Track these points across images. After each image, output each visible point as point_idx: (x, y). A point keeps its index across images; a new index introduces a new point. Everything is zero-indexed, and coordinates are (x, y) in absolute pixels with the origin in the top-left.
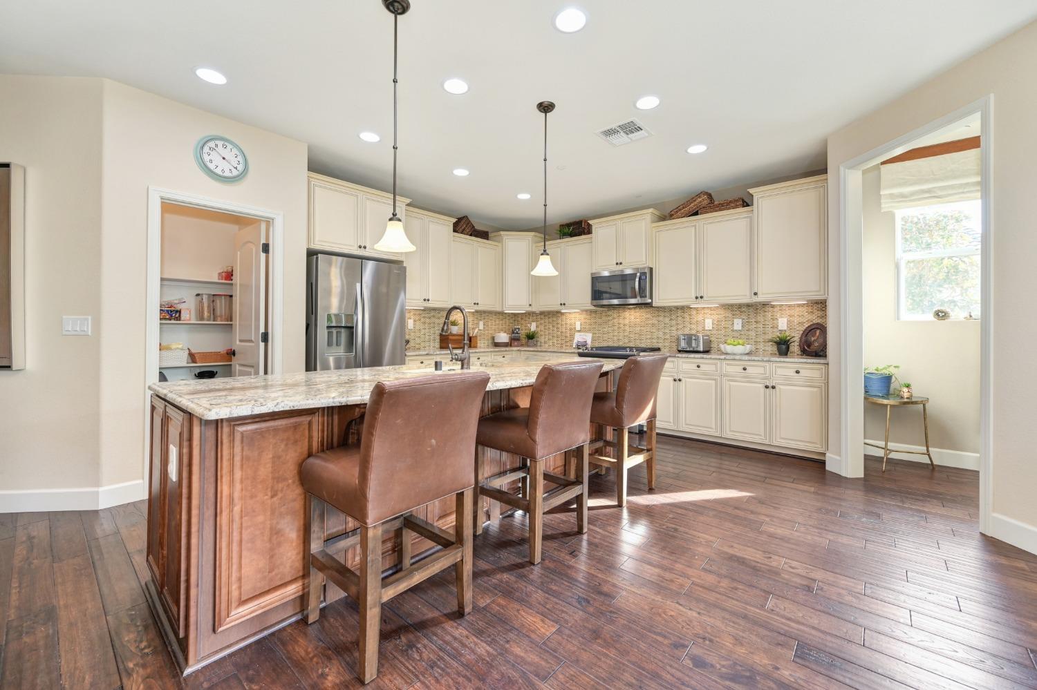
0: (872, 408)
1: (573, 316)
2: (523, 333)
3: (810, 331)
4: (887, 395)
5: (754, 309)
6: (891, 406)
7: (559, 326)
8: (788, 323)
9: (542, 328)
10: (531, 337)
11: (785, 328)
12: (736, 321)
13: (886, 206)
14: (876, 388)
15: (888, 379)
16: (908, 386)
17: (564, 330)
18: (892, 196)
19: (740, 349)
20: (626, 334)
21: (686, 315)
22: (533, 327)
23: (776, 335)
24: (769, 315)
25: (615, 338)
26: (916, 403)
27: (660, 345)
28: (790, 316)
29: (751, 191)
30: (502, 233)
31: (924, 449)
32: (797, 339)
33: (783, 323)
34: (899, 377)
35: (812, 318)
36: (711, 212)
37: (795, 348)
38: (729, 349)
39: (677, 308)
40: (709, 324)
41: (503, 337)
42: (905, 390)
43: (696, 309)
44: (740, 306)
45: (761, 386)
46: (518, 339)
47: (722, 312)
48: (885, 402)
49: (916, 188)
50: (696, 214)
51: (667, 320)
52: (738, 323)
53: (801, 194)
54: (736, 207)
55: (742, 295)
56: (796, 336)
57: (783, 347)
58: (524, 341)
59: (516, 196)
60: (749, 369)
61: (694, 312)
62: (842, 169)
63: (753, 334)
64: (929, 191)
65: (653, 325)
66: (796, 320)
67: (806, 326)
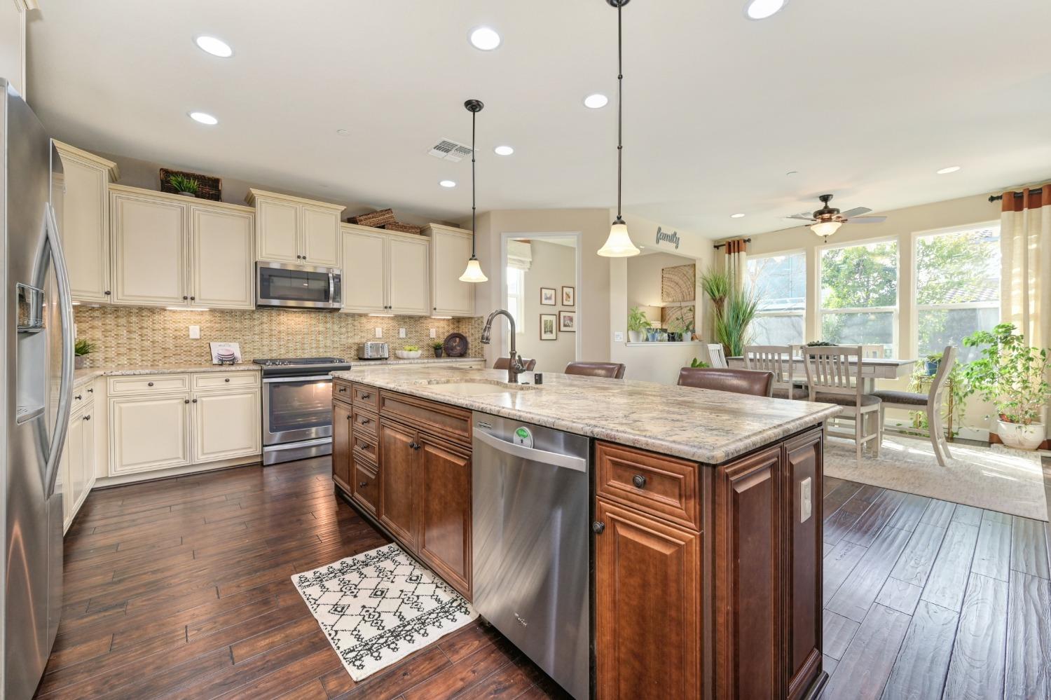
1: (177, 316)
3: (451, 338)
5: (412, 320)
8: (437, 331)
9: (98, 334)
11: (435, 336)
12: (401, 330)
17: (159, 338)
20: (282, 343)
23: (431, 342)
24: (424, 326)
25: (266, 349)
28: (438, 327)
29: (432, 225)
32: (443, 345)
33: (433, 333)
36: (396, 230)
37: (443, 351)
40: (379, 332)
43: (370, 318)
44: (404, 317)
47: (389, 321)
50: (383, 227)
52: (403, 332)
54: (416, 233)
56: (443, 343)
57: (436, 351)
61: (366, 321)
62: (503, 236)
63: (414, 341)
65: (319, 333)
66: (441, 330)
67: (447, 334)
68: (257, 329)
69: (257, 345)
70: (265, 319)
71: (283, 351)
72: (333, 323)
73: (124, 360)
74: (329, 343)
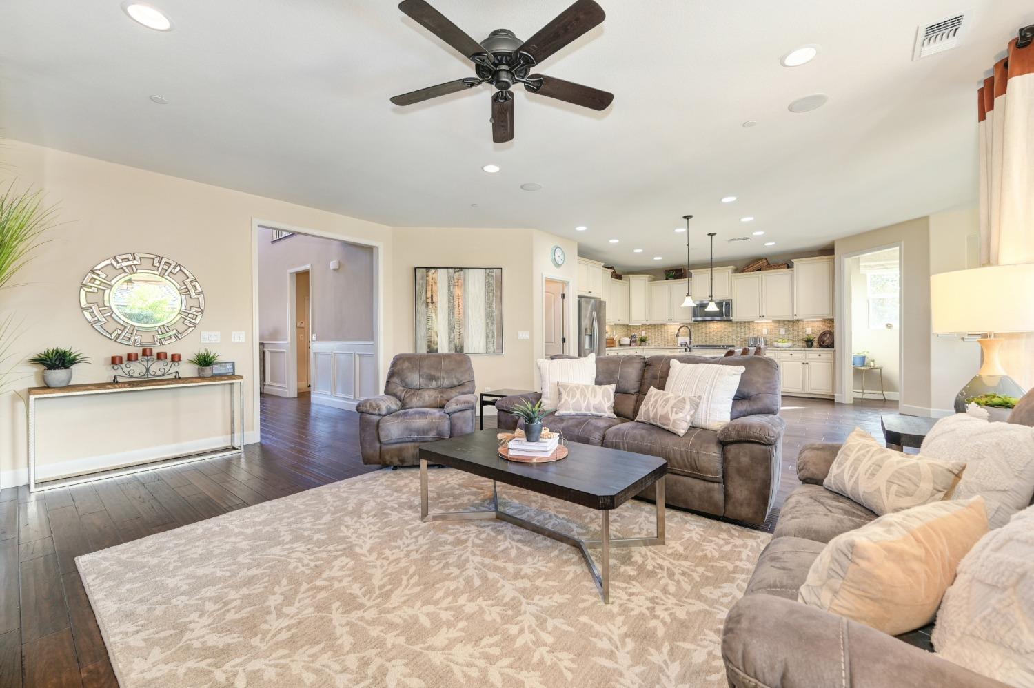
0: (857, 373)
1: (672, 327)
2: (638, 337)
3: (823, 334)
4: (863, 365)
5: (792, 323)
6: (866, 371)
7: (663, 333)
8: (812, 328)
9: (650, 334)
10: (643, 340)
11: (810, 333)
12: (781, 329)
13: (863, 271)
14: (858, 363)
15: (863, 358)
16: (873, 361)
17: (666, 336)
18: (866, 266)
19: (786, 345)
21: (751, 326)
22: (643, 334)
23: (805, 337)
24: (800, 326)
25: (704, 340)
26: (877, 368)
27: (734, 344)
28: (813, 327)
29: (792, 260)
30: (629, 275)
31: (881, 392)
32: (816, 339)
33: (809, 331)
34: (869, 357)
35: (826, 327)
36: (769, 270)
37: (815, 343)
38: (780, 344)
39: (745, 322)
40: (765, 331)
41: (627, 341)
42: (872, 363)
43: (757, 323)
44: (784, 321)
45: (800, 363)
46: (635, 342)
47: (773, 324)
48: (863, 368)
49: (878, 263)
50: (760, 270)
51: (738, 329)
52: (783, 331)
53: (821, 263)
54: (784, 268)
55: (787, 315)
56: (816, 337)
57: (809, 343)
58: (638, 342)
59: (633, 251)
60: (794, 355)
61: (755, 325)
62: (842, 257)
63: (791, 336)
64: (883, 265)
65: (729, 332)
66: (816, 329)
67: (821, 332)
68: (700, 331)
69: (700, 338)
70: (704, 326)
71: (711, 341)
72: (737, 327)
73: (656, 344)
74: (734, 337)
